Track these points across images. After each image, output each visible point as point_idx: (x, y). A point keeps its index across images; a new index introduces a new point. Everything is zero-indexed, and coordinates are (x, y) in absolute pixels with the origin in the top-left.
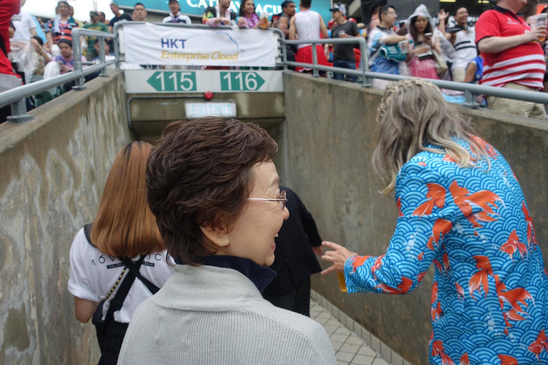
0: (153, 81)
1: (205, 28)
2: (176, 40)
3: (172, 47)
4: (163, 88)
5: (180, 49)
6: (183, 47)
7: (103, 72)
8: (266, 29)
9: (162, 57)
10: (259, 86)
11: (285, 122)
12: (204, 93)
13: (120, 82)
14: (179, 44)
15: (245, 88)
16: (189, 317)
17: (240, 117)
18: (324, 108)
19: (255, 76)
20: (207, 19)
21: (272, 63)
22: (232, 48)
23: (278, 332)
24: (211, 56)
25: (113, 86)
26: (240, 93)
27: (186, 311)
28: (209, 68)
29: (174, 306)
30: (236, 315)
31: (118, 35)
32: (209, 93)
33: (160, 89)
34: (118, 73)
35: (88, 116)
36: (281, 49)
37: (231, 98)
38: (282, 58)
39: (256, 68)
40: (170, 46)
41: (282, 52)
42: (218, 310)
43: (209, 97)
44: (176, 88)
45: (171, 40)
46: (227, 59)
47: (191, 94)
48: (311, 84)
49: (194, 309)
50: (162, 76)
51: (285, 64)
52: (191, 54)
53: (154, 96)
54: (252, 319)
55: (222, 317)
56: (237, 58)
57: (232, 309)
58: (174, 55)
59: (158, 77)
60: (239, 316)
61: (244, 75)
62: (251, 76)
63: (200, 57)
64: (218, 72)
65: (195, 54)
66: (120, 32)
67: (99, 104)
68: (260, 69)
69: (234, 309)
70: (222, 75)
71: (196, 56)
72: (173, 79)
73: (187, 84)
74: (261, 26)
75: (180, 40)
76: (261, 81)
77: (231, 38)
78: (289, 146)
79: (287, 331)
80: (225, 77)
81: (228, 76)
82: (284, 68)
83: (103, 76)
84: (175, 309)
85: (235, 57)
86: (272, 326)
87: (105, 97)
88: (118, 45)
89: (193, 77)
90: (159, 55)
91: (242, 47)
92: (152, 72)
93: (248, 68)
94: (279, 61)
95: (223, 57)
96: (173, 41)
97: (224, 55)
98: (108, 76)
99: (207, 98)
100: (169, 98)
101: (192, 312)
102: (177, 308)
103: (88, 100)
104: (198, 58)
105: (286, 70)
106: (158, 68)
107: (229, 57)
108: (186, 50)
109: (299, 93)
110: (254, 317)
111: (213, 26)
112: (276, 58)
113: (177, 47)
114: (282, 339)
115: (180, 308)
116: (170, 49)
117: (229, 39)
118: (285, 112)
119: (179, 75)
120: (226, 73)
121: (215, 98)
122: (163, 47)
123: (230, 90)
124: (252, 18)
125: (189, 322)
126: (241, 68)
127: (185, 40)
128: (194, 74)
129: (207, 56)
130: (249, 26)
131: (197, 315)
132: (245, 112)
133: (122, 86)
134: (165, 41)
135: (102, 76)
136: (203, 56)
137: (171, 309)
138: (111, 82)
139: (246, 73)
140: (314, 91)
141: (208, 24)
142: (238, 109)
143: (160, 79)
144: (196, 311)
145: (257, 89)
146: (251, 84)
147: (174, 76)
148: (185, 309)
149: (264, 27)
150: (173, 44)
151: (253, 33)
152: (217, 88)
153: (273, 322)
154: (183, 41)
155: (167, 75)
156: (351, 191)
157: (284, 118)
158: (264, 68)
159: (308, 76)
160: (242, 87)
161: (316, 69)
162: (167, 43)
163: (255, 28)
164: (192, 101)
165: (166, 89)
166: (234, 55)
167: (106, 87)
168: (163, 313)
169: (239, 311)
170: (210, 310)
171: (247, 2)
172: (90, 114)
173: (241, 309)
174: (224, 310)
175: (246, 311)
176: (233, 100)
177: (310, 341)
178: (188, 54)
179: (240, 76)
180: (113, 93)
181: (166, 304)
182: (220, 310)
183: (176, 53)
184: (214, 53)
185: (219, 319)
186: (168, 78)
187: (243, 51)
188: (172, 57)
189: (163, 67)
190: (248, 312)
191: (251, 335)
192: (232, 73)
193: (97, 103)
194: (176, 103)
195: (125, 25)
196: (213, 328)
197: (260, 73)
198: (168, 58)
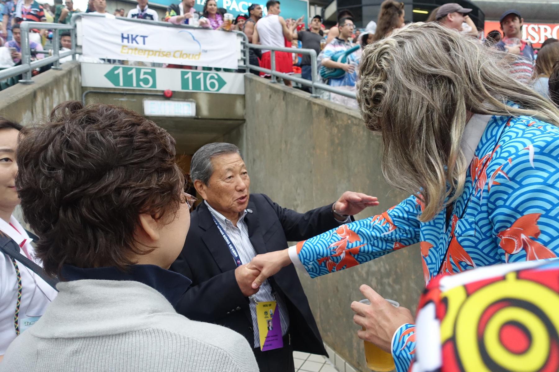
0: (111, 76)
1: (168, 26)
2: (137, 36)
3: (132, 43)
4: (121, 83)
5: (141, 45)
6: (144, 43)
7: (56, 65)
8: (230, 31)
9: (122, 52)
10: (220, 87)
11: (245, 124)
12: (163, 91)
13: (74, 76)
14: (140, 40)
15: (206, 88)
16: (76, 345)
17: (200, 117)
18: (279, 113)
19: (216, 77)
20: (170, 17)
21: (234, 66)
22: (194, 47)
23: (190, 350)
24: (172, 54)
25: (66, 80)
26: (200, 93)
27: (73, 339)
28: (170, 66)
29: (56, 335)
30: (138, 336)
31: (75, 26)
32: (168, 91)
33: (119, 85)
34: (73, 66)
35: (34, 110)
36: (244, 52)
37: (192, 98)
38: (245, 61)
39: (218, 69)
40: (130, 41)
41: (244, 56)
42: (114, 333)
43: (169, 95)
44: (135, 84)
45: (132, 35)
46: (189, 58)
47: (150, 91)
48: (269, 90)
49: (82, 336)
50: (120, 71)
51: (247, 67)
52: (152, 51)
53: (112, 91)
54: (158, 339)
55: (120, 341)
56: (199, 58)
57: (132, 329)
58: (134, 51)
59: (116, 72)
60: (141, 337)
61: (205, 75)
62: (212, 77)
63: (161, 55)
64: (179, 71)
65: (156, 52)
66: (78, 23)
67: (48, 98)
68: (222, 70)
69: (136, 329)
70: (183, 74)
71: (158, 53)
72: (132, 75)
73: (146, 81)
74: (225, 28)
75: (141, 36)
76: (222, 83)
77: (193, 37)
78: (248, 149)
79: (202, 347)
80: (186, 77)
81: (189, 75)
82: (247, 70)
83: (56, 69)
84: (57, 339)
85: (197, 57)
86: (183, 343)
87: (55, 91)
88: (76, 36)
89: (153, 74)
90: (118, 49)
91: (204, 47)
92: (110, 67)
93: (210, 69)
94: (242, 63)
95: (185, 56)
96: (134, 37)
97: (186, 54)
98: (61, 70)
99: (167, 96)
100: (127, 94)
101: (80, 340)
102: (61, 336)
103: (34, 95)
104: (159, 55)
105: (248, 73)
106: (117, 62)
107: (191, 56)
108: (147, 47)
109: (258, 97)
110: (161, 335)
111: (176, 23)
112: (239, 60)
113: (137, 43)
114: (196, 358)
115: (63, 337)
116: (130, 44)
117: (192, 39)
118: (245, 114)
119: (138, 71)
120: (187, 73)
121: (175, 97)
122: (123, 41)
123: (191, 89)
124: (216, 18)
125: (76, 352)
126: (204, 68)
127: (147, 37)
128: (154, 71)
129: (169, 54)
130: (213, 26)
131: (87, 342)
132: (205, 112)
133: (77, 80)
134: (125, 36)
135: (54, 69)
136: (165, 53)
137: (52, 339)
138: (63, 76)
139: (208, 74)
140: (270, 97)
141: (171, 22)
142: (198, 108)
143: (118, 74)
144: (85, 338)
145: (218, 90)
146: (213, 85)
147: (133, 72)
148: (71, 336)
149: (228, 29)
150: (134, 39)
151: (217, 34)
152: (177, 87)
153: (184, 338)
154: (144, 37)
155: (126, 70)
156: (299, 195)
157: (244, 120)
158: (226, 70)
159: (267, 81)
160: (202, 88)
161: (274, 76)
162: (128, 38)
163: (219, 30)
164: (151, 98)
165: (124, 85)
166: (196, 55)
167: (57, 82)
168: (41, 345)
169: (142, 330)
170: (103, 334)
171: (211, 2)
172: (35, 109)
173: (145, 327)
174: (122, 331)
175: (151, 329)
176: (193, 100)
177: (230, 355)
178: (149, 51)
179: (201, 76)
180: (65, 87)
181: (47, 334)
182: (118, 332)
183: (136, 49)
184: (176, 52)
185: (116, 343)
186: (127, 73)
187: (206, 51)
188: (132, 53)
189: (122, 62)
190: (153, 330)
191: (157, 358)
192: (193, 73)
193: (45, 98)
194: (135, 100)
195: (83, 17)
196: (108, 356)
197: (222, 74)
198: (128, 53)
